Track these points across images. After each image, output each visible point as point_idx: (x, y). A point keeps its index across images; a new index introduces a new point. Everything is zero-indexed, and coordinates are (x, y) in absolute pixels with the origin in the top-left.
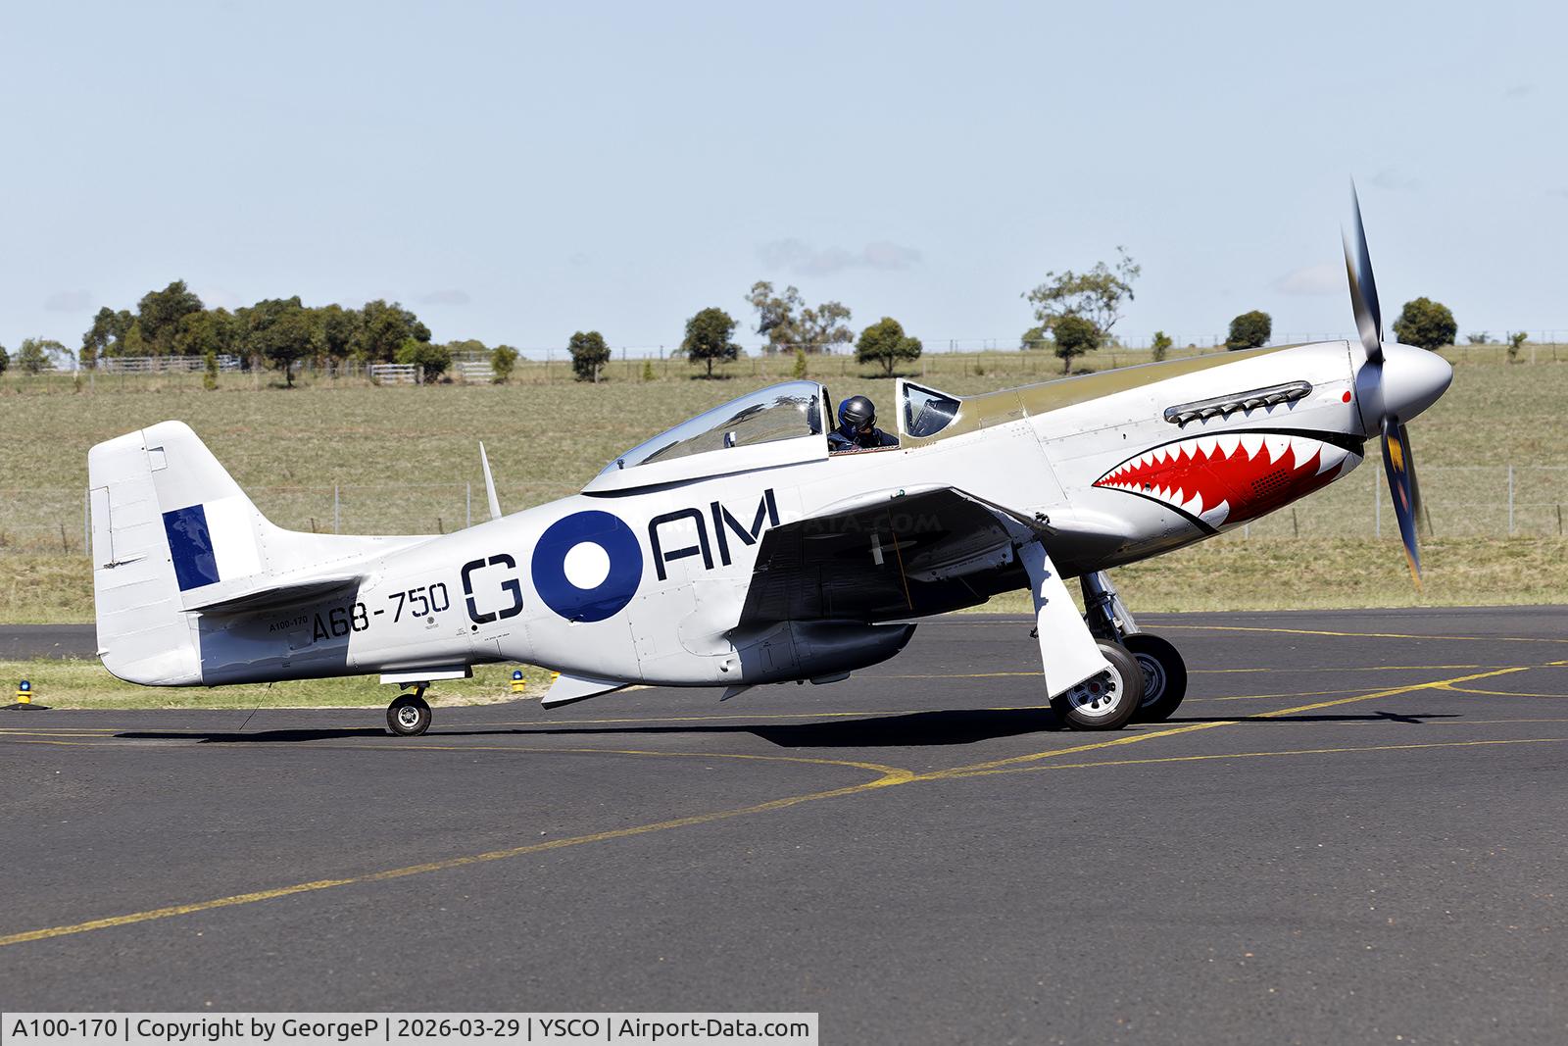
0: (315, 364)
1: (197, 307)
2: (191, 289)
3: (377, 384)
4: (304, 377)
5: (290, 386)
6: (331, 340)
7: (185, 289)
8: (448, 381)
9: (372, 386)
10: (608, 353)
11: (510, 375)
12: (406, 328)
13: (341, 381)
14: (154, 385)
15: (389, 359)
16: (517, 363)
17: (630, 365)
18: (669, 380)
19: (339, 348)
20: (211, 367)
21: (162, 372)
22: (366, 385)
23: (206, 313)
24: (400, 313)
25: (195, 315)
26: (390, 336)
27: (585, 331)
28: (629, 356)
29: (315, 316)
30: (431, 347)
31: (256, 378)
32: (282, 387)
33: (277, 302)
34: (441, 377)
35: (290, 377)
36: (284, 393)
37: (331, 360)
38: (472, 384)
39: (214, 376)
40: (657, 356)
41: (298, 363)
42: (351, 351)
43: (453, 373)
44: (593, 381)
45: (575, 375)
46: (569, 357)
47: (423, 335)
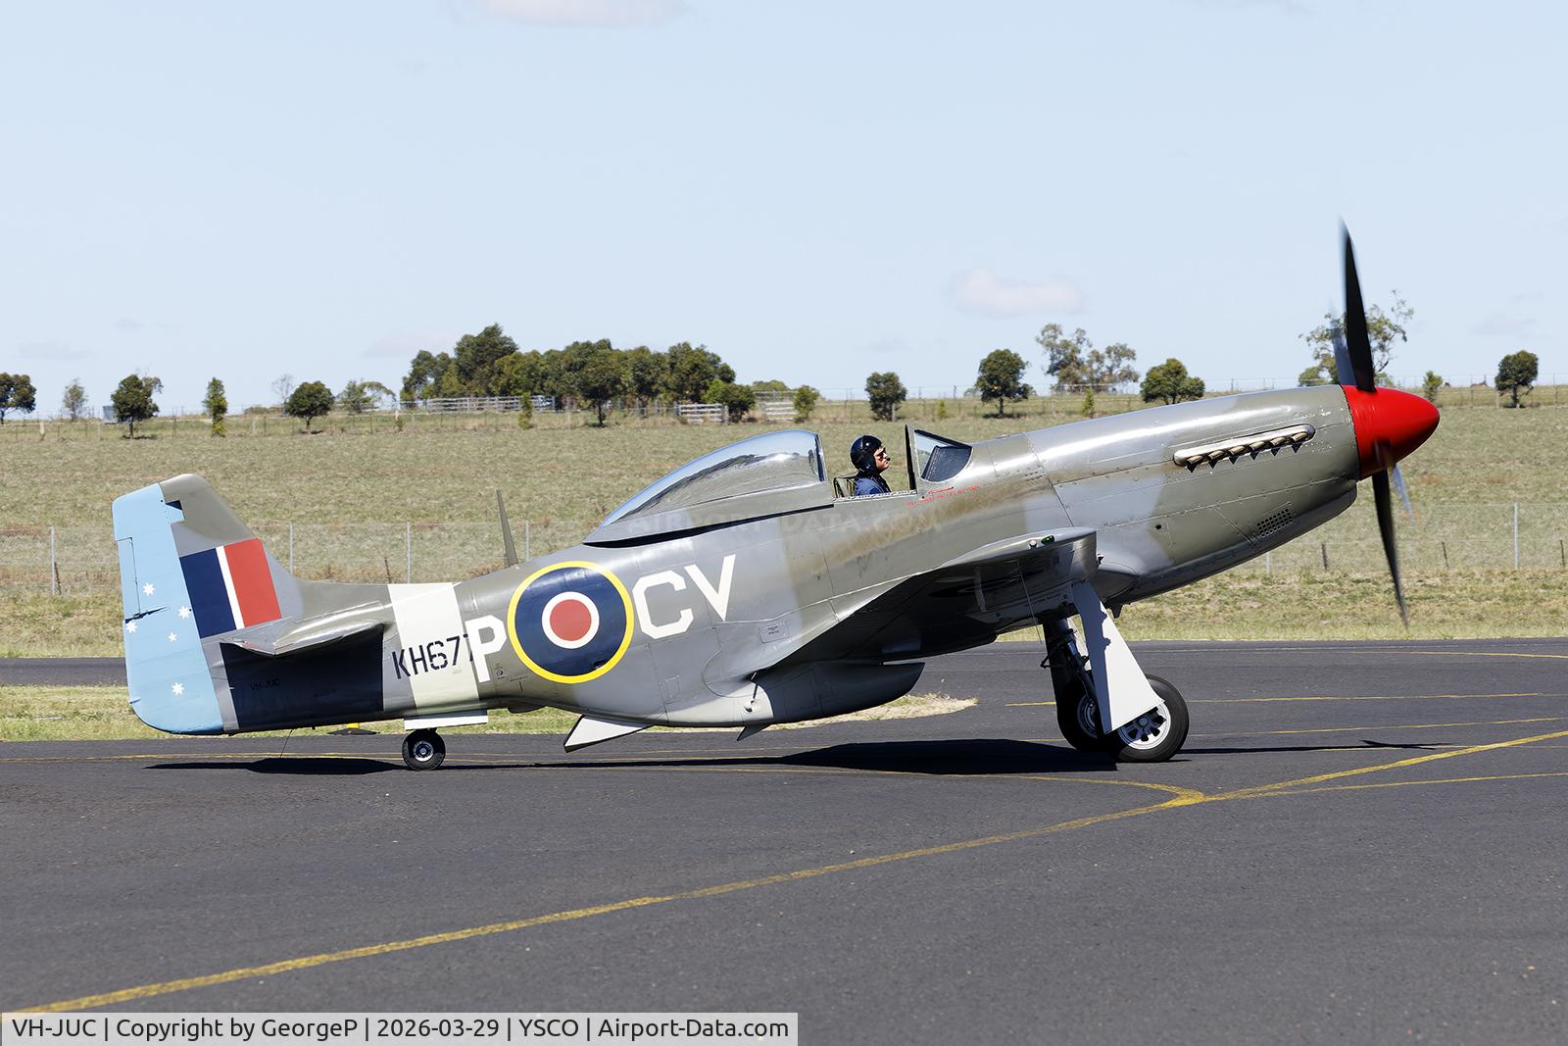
0: (624, 404)
1: (512, 349)
2: (506, 333)
3: (684, 423)
4: (614, 416)
5: (601, 425)
6: (639, 379)
7: (500, 333)
8: (752, 420)
9: (679, 425)
10: (904, 392)
11: (810, 414)
12: (712, 368)
13: (650, 421)
14: (471, 423)
15: (696, 399)
16: (818, 402)
17: (923, 403)
18: (963, 419)
19: (646, 389)
20: (527, 406)
21: (479, 412)
22: (674, 424)
23: (519, 356)
24: (705, 354)
25: (510, 358)
26: (695, 376)
27: (882, 372)
28: (923, 396)
29: (623, 357)
30: (736, 388)
31: (567, 417)
32: (594, 426)
33: (588, 345)
34: (745, 416)
35: (602, 417)
36: (594, 431)
37: (640, 399)
38: (775, 422)
39: (529, 416)
40: (950, 395)
41: (608, 405)
42: (657, 392)
43: (756, 412)
44: (890, 419)
45: (872, 413)
46: (866, 397)
47: (727, 375)
